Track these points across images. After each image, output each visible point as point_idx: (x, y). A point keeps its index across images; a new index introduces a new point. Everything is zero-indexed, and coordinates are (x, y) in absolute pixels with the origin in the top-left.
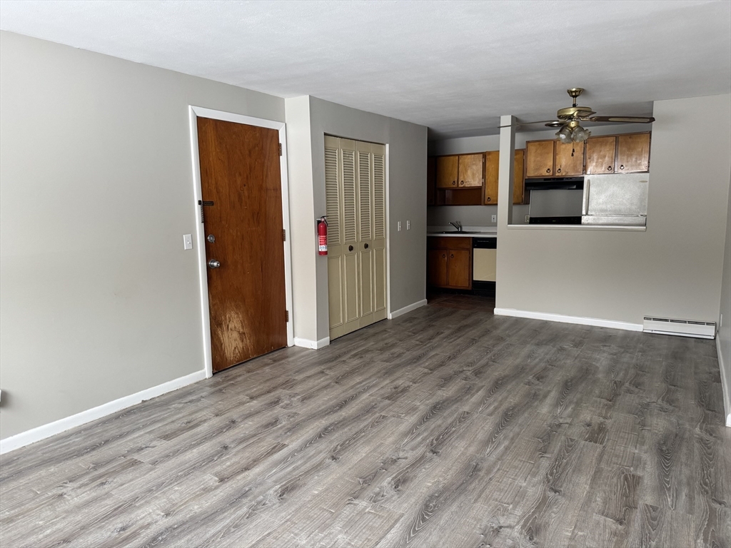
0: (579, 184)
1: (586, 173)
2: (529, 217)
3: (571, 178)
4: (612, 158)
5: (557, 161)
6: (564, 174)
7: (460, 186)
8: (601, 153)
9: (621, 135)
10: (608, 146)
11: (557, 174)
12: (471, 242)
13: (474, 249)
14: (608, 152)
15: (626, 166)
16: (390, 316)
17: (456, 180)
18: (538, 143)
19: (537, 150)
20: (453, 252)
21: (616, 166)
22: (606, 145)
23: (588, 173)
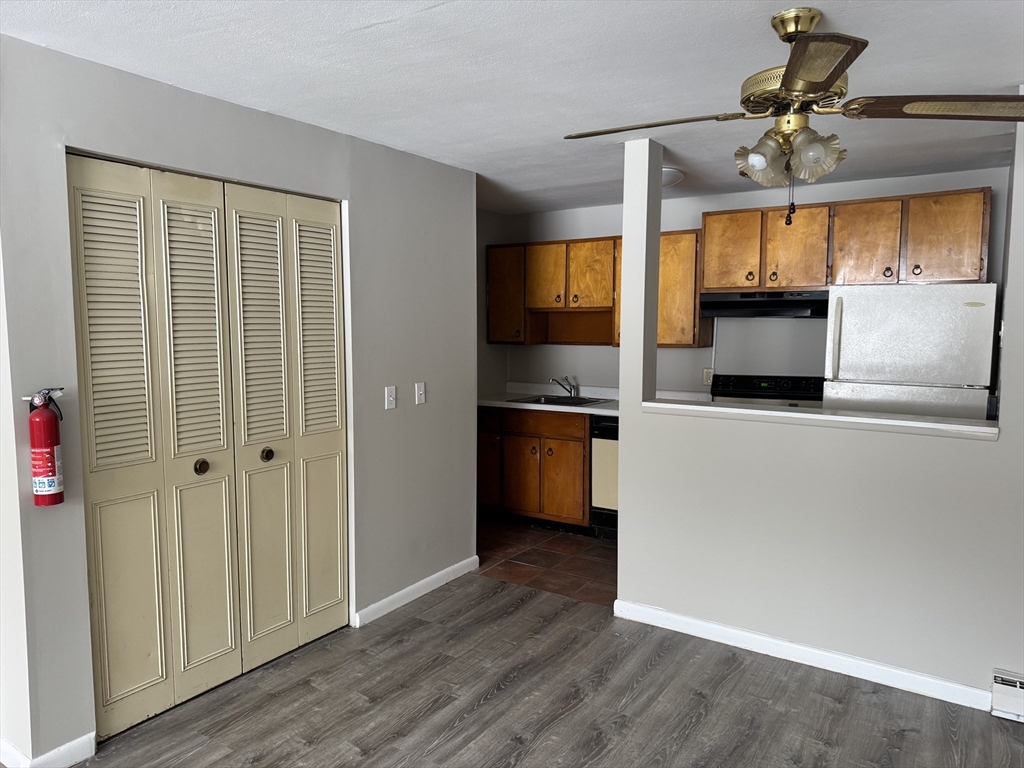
0: (817, 306)
1: (833, 283)
2: (712, 372)
3: (799, 294)
4: (893, 248)
5: (770, 254)
6: (784, 284)
7: (573, 305)
8: (868, 238)
9: (914, 197)
10: (883, 223)
11: (769, 284)
12: (588, 425)
13: (595, 441)
14: (885, 235)
15: (927, 267)
16: (356, 621)
17: (562, 293)
18: (727, 216)
19: (725, 231)
20: (553, 444)
21: (903, 267)
22: (878, 220)
23: (839, 281)
